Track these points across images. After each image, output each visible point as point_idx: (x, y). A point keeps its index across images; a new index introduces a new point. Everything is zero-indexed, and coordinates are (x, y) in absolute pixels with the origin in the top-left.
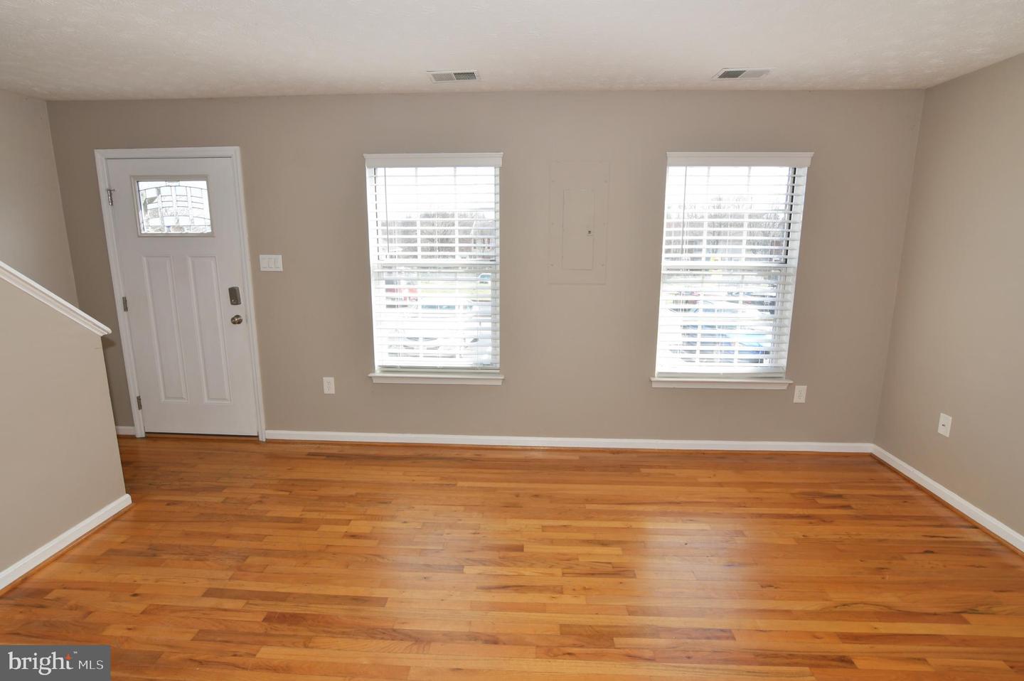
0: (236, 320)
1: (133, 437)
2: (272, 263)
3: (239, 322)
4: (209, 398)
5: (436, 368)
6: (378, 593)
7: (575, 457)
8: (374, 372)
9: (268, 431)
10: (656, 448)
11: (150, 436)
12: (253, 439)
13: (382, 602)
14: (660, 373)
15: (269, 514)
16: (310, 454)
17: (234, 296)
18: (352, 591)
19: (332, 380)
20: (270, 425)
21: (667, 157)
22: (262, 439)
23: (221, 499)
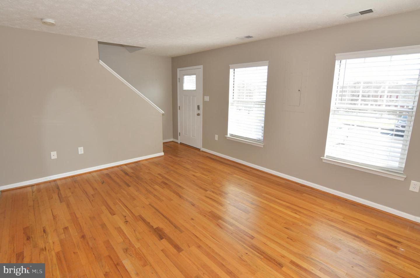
0: (198, 115)
1: (178, 143)
2: (207, 99)
3: (199, 115)
4: (192, 136)
5: (244, 137)
6: (184, 187)
7: (283, 182)
8: (227, 135)
9: (203, 148)
10: (323, 190)
11: (181, 144)
12: (199, 150)
13: (183, 188)
14: (327, 156)
15: (184, 166)
16: (207, 157)
17: (198, 107)
18: (180, 184)
19: (217, 136)
20: (203, 147)
21: (335, 56)
22: (201, 150)
23: (179, 159)
